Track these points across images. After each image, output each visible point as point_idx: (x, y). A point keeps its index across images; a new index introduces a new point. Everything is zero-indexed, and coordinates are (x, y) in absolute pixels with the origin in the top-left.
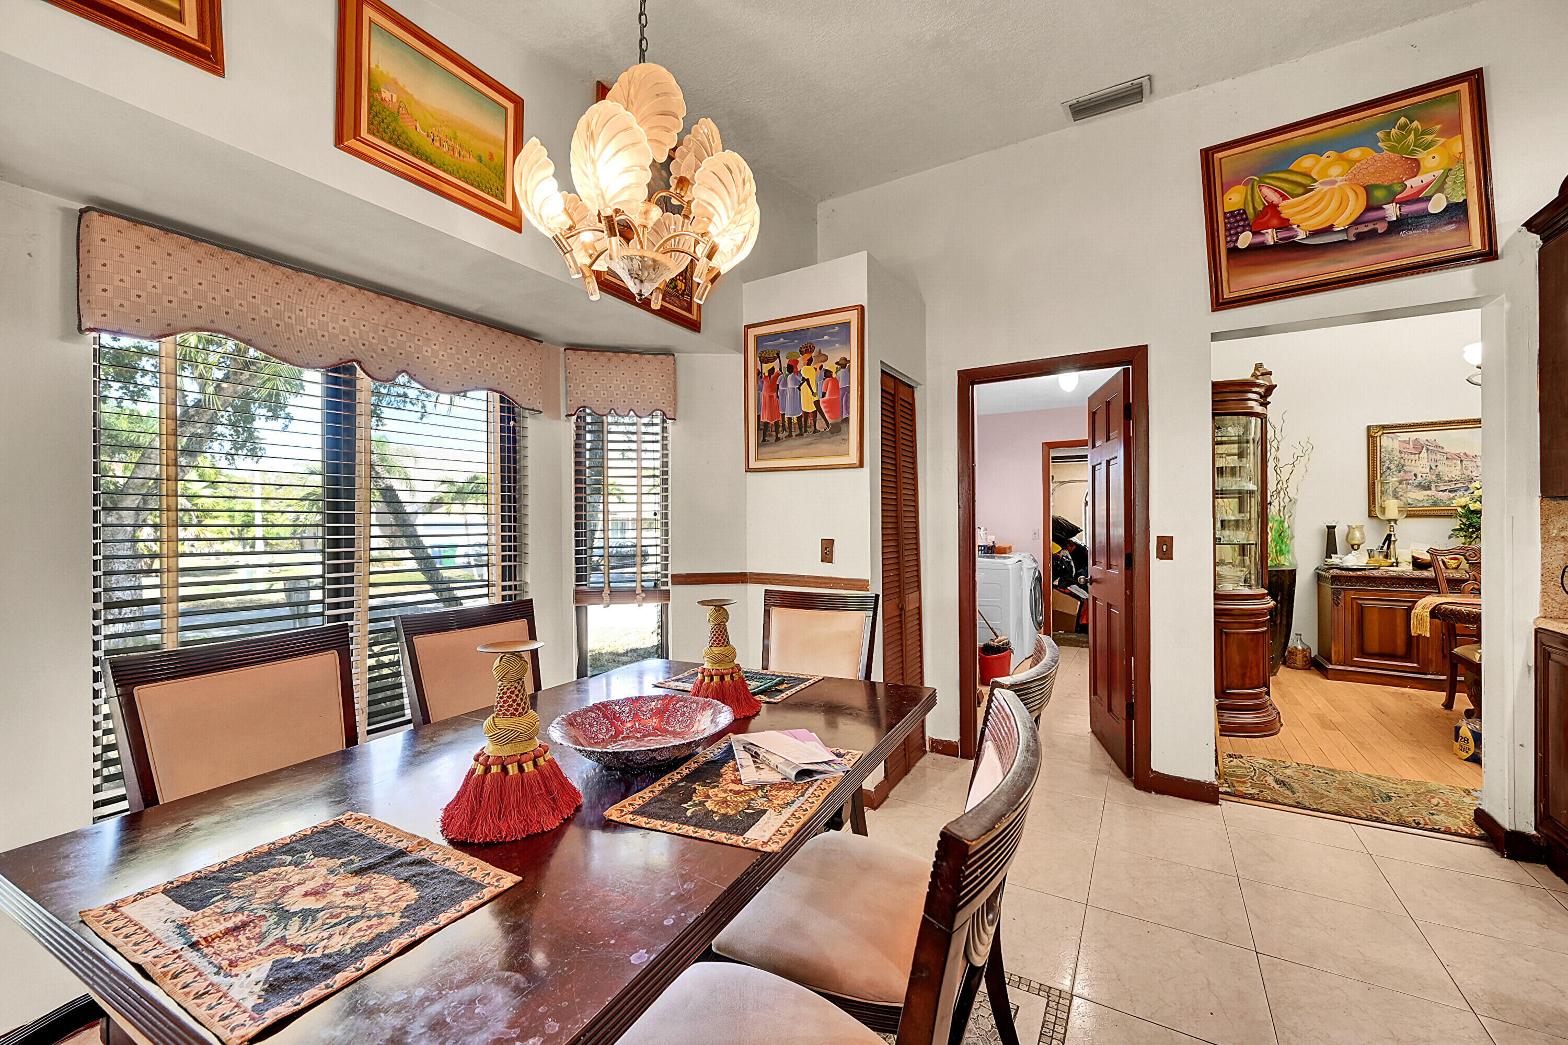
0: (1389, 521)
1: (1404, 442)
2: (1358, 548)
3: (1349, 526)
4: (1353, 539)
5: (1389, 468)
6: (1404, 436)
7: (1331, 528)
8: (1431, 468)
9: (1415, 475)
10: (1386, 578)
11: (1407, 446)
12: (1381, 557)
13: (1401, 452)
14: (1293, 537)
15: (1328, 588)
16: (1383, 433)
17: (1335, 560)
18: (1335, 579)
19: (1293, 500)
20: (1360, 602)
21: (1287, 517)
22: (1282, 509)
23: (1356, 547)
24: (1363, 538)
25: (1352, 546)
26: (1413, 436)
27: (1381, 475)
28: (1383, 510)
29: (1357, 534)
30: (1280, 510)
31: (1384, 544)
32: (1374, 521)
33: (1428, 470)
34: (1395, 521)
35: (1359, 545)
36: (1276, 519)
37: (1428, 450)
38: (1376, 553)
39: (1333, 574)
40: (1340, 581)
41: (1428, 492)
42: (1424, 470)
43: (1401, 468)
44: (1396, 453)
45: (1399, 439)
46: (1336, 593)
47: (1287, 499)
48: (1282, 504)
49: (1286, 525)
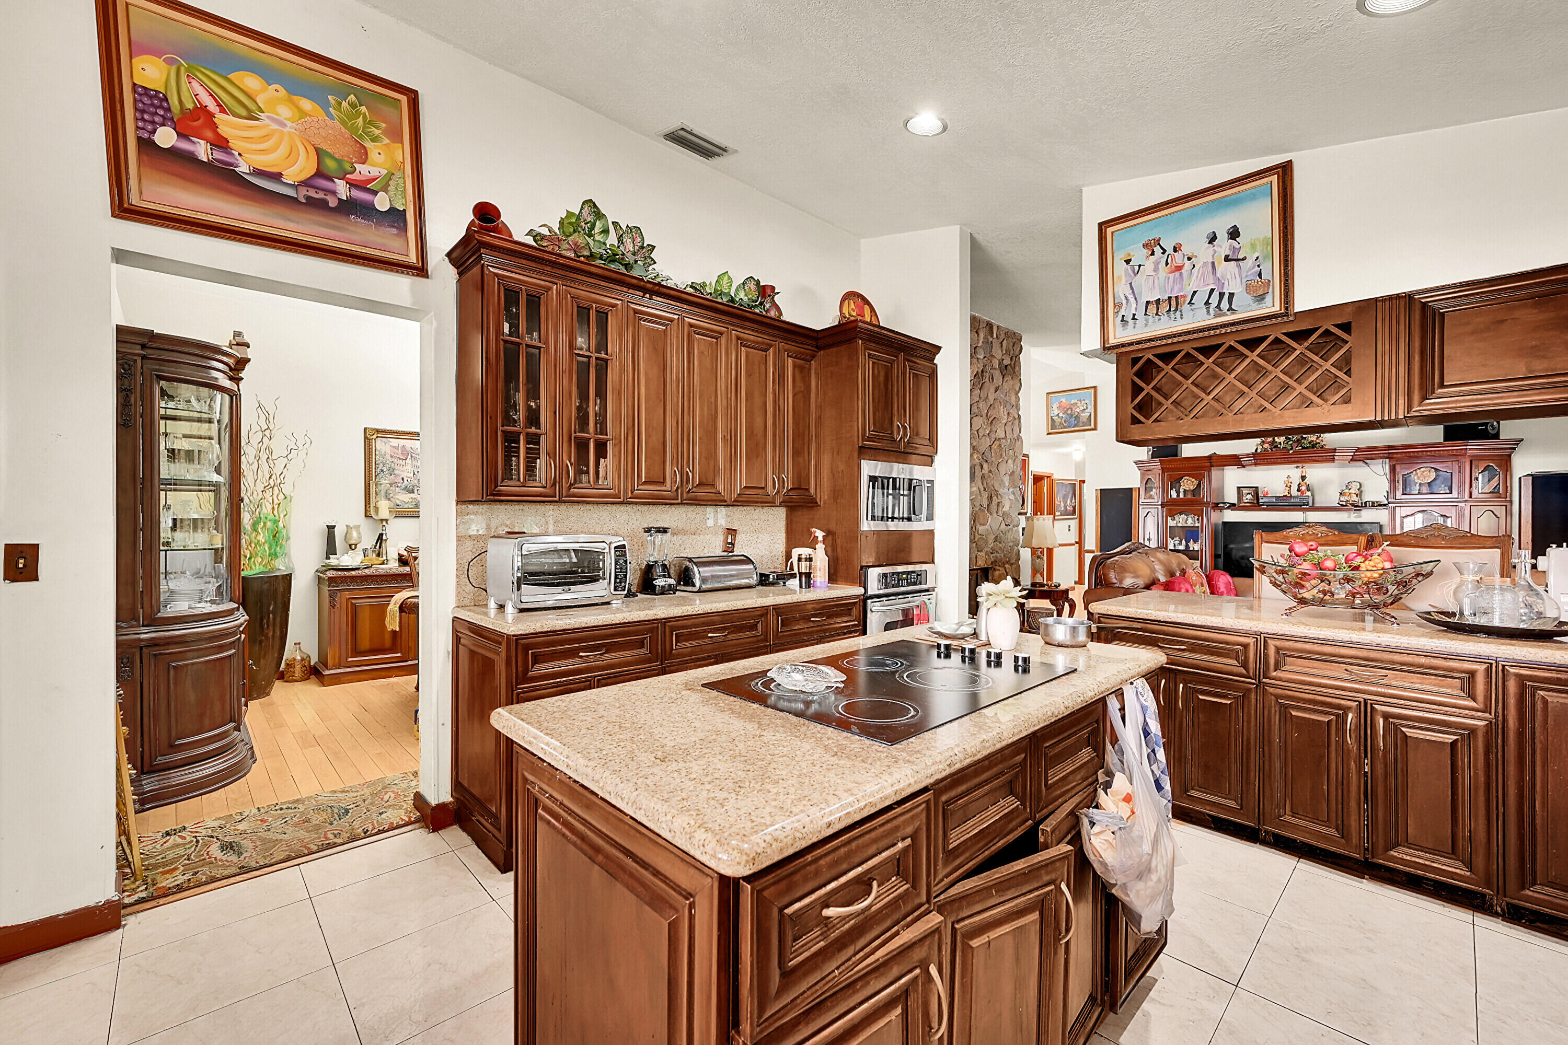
0: (382, 520)
1: (394, 447)
2: (356, 548)
3: (347, 526)
4: (350, 539)
5: (382, 471)
6: (394, 442)
7: (331, 528)
8: (414, 474)
9: (403, 479)
10: (376, 576)
11: (396, 451)
12: (374, 556)
13: (392, 457)
14: (288, 538)
15: (326, 589)
16: (377, 437)
17: (333, 561)
18: (331, 579)
19: (288, 498)
20: (354, 601)
21: (282, 516)
22: (276, 507)
23: (353, 547)
24: (360, 538)
25: (350, 546)
26: (402, 442)
27: (376, 476)
28: (377, 509)
29: (355, 534)
30: (273, 508)
31: (377, 543)
32: (370, 520)
33: (412, 475)
34: (387, 521)
35: (356, 545)
36: (269, 517)
37: (412, 456)
38: (370, 552)
39: (329, 576)
40: (336, 582)
41: (412, 495)
42: (409, 475)
43: (392, 471)
44: (388, 457)
45: (391, 444)
46: (332, 595)
47: (281, 496)
48: (276, 501)
49: (281, 525)
